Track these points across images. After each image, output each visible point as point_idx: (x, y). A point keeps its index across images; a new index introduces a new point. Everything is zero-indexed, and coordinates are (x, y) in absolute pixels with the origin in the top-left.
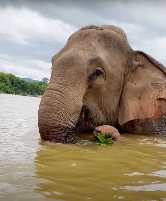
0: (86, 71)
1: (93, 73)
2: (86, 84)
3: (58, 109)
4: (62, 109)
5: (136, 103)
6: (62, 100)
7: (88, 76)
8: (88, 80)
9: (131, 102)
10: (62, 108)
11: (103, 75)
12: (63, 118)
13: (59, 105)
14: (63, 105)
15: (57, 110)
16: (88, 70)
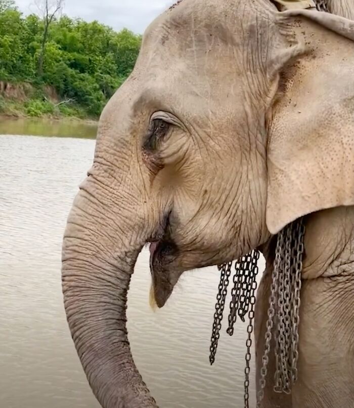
0: (128, 134)
1: (149, 133)
2: (141, 163)
3: (81, 228)
4: (88, 226)
5: (307, 165)
6: (90, 207)
7: (140, 143)
8: (145, 153)
9: (294, 165)
10: (88, 224)
11: (179, 127)
12: (91, 246)
13: (82, 220)
14: (90, 219)
15: (79, 230)
16: (134, 131)
